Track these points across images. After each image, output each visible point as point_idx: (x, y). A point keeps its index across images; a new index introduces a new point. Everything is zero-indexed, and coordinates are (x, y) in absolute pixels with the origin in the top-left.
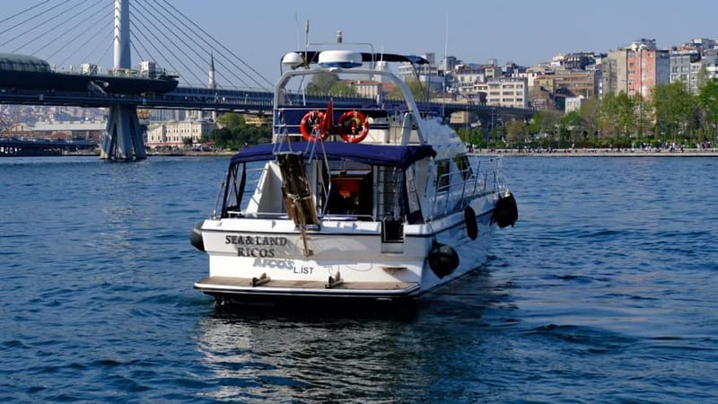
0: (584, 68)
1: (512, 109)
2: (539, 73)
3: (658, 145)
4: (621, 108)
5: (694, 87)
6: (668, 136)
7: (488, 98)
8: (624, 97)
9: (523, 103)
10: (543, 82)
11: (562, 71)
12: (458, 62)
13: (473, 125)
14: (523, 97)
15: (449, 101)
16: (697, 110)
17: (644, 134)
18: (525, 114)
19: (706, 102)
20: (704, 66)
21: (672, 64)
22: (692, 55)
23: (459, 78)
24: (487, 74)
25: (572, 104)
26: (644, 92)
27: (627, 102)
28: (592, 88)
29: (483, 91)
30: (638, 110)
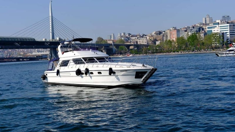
0: (160, 35)
1: (144, 45)
2: (150, 36)
3: (178, 52)
4: (169, 43)
5: (186, 38)
6: (180, 49)
7: (138, 42)
8: (169, 41)
9: (146, 43)
10: (151, 38)
11: (155, 36)
12: (131, 34)
13: (135, 49)
14: (146, 42)
15: (129, 44)
16: (187, 43)
17: (175, 49)
18: (147, 46)
19: (189, 41)
20: (188, 33)
21: (180, 33)
22: (185, 30)
23: (131, 38)
24: (138, 37)
25: (158, 43)
26: (174, 39)
27: (170, 42)
28: (162, 39)
29: (137, 41)
30: (173, 44)
